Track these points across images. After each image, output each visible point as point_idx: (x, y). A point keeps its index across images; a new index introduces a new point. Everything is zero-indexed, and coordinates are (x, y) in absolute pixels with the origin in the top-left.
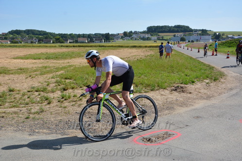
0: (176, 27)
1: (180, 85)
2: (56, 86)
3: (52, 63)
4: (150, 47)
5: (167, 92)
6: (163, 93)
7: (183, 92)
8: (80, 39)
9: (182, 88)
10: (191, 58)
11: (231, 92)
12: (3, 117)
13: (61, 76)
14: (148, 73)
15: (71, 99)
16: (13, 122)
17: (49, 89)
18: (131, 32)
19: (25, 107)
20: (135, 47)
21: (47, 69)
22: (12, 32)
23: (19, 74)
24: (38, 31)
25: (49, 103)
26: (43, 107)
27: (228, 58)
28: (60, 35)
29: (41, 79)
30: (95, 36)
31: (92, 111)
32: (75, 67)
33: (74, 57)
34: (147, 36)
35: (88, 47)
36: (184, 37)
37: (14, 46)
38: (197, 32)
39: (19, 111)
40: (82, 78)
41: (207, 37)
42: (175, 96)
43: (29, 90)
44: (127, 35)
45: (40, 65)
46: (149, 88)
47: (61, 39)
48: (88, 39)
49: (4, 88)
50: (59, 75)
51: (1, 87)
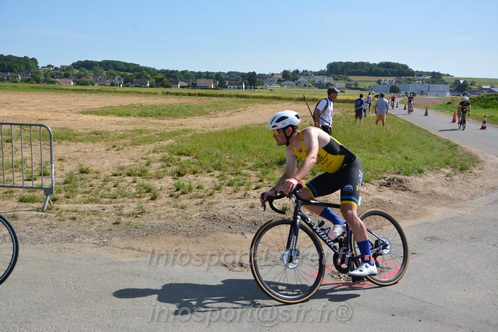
0: (382, 65)
1: (396, 176)
2: (163, 167)
3: (151, 124)
5: (371, 188)
6: (364, 189)
7: (402, 189)
8: (201, 82)
9: (400, 181)
10: (412, 126)
11: (493, 194)
12: (74, 219)
13: (170, 149)
15: (194, 193)
16: (92, 229)
17: (151, 171)
18: (297, 71)
19: (111, 202)
20: (304, 99)
21: (144, 135)
22: (78, 65)
23: (94, 142)
24: (124, 63)
25: (152, 199)
26: (144, 205)
27: (483, 128)
28: (163, 72)
29: (136, 152)
30: (228, 77)
32: (195, 134)
33: (191, 115)
34: (326, 80)
35: (216, 96)
36: (398, 85)
37: (82, 90)
38: (422, 78)
39: (100, 209)
40: (209, 154)
41: (441, 87)
42: (388, 196)
43: (115, 172)
44: (288, 77)
45: (131, 128)
47: (166, 80)
48: (215, 82)
49: (70, 167)
50: (167, 147)
51: (65, 164)
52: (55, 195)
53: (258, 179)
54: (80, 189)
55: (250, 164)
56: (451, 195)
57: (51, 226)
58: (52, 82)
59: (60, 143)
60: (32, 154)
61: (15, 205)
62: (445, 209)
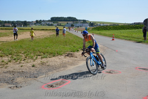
0: (68, 18)
1: (70, 53)
4: (53, 30)
5: (63, 57)
6: (60, 58)
7: (72, 56)
8: (6, 25)
9: (71, 54)
10: (77, 37)
14: (51, 46)
18: (41, 20)
20: (43, 30)
30: (17, 22)
31: (15, 70)
33: (2, 36)
34: (51, 23)
36: (73, 24)
38: (80, 22)
40: (8, 49)
41: (86, 24)
42: (68, 59)
44: (38, 22)
46: (52, 55)
48: (12, 25)
53: (25, 57)
55: (23, 52)
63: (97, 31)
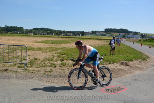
0: (120, 29)
1: (125, 61)
2: (58, 58)
3: (54, 46)
4: (106, 40)
6: (115, 65)
8: (68, 34)
9: (126, 63)
10: (129, 47)
12: (33, 72)
13: (60, 53)
15: (66, 66)
16: (38, 76)
17: (54, 59)
18: (96, 31)
19: (43, 68)
20: (98, 39)
21: (52, 49)
22: (34, 29)
23: (38, 51)
24: (47, 28)
25: (55, 67)
26: (52, 69)
27: (150, 48)
28: (58, 31)
29: (50, 54)
30: (76, 32)
32: (67, 49)
33: (66, 43)
34: (104, 34)
35: (73, 38)
36: (125, 35)
37: (35, 36)
38: (132, 33)
39: (40, 70)
42: (122, 67)
43: (44, 59)
44: (93, 32)
45: (49, 47)
47: (59, 33)
48: (72, 34)
49: (32, 58)
50: (59, 52)
51: (30, 57)
52: (28, 66)
54: (35, 64)
56: (141, 67)
57: (26, 75)
58: (27, 34)
59: (29, 51)
60: (21, 54)
61: (17, 68)
62: (139, 71)
63: (149, 43)
